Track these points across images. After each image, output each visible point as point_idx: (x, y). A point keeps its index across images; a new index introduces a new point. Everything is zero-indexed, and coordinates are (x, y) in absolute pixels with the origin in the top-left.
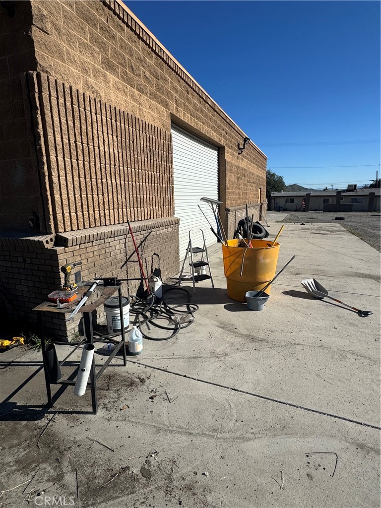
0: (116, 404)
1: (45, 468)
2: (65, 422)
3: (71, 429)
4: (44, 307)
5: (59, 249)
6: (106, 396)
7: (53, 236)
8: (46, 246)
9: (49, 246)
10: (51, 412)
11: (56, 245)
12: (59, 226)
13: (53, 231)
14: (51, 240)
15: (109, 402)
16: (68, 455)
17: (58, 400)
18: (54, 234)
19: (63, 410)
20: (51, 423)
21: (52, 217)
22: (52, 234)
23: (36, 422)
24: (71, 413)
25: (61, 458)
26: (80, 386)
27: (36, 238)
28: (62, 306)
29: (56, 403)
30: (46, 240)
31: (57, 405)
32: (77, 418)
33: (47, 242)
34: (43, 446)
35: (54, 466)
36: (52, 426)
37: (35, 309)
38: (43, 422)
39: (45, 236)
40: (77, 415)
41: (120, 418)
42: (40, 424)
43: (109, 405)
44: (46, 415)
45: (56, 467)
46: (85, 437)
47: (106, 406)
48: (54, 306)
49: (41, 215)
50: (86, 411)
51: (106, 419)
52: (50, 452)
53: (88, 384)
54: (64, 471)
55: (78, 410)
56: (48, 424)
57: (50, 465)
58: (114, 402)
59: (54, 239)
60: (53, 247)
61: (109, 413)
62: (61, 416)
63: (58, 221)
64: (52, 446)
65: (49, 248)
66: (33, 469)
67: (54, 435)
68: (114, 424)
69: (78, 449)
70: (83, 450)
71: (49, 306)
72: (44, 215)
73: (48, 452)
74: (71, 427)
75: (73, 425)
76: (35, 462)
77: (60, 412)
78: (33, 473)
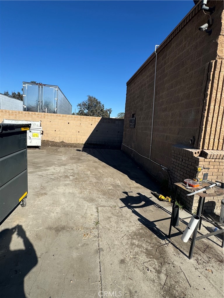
0: (204, 264)
1: (155, 262)
2: (173, 250)
3: (174, 256)
4: (180, 185)
5: (201, 159)
6: (200, 255)
7: (200, 151)
8: (194, 155)
9: (196, 156)
10: (168, 240)
11: (200, 156)
12: (205, 145)
13: (201, 148)
14: (198, 152)
15: (201, 260)
16: (167, 266)
17: (174, 238)
18: (201, 150)
19: (174, 244)
20: (166, 245)
21: (202, 140)
22: (200, 149)
23: (160, 240)
24: (177, 248)
25: (163, 264)
26: (185, 236)
27: (190, 150)
28: (189, 187)
29: (172, 238)
30: (195, 152)
31: (173, 239)
32: (179, 253)
33: (196, 153)
34: (158, 252)
35: (159, 265)
36: (166, 247)
37: (175, 184)
38: (163, 242)
39: (195, 150)
40: (179, 251)
41: (203, 273)
42: (161, 242)
43: (200, 261)
44: (165, 240)
45: (160, 266)
46: (179, 265)
47: (198, 260)
48: (185, 186)
49: (196, 138)
50: (185, 253)
51: (194, 267)
52: (160, 257)
53: (190, 238)
54: (162, 271)
55: (182, 250)
56: (165, 244)
57: (158, 263)
58: (204, 262)
59: (200, 152)
60: (198, 157)
61: (198, 265)
62: (172, 245)
63: (205, 143)
64: (162, 255)
65: (195, 157)
66: (150, 258)
67: (165, 251)
68: (197, 273)
69: (172, 268)
70: (175, 270)
71: (182, 185)
72: (198, 138)
73: (159, 256)
74: (174, 255)
75: (176, 255)
76: (153, 255)
77: (172, 243)
78: (150, 260)
